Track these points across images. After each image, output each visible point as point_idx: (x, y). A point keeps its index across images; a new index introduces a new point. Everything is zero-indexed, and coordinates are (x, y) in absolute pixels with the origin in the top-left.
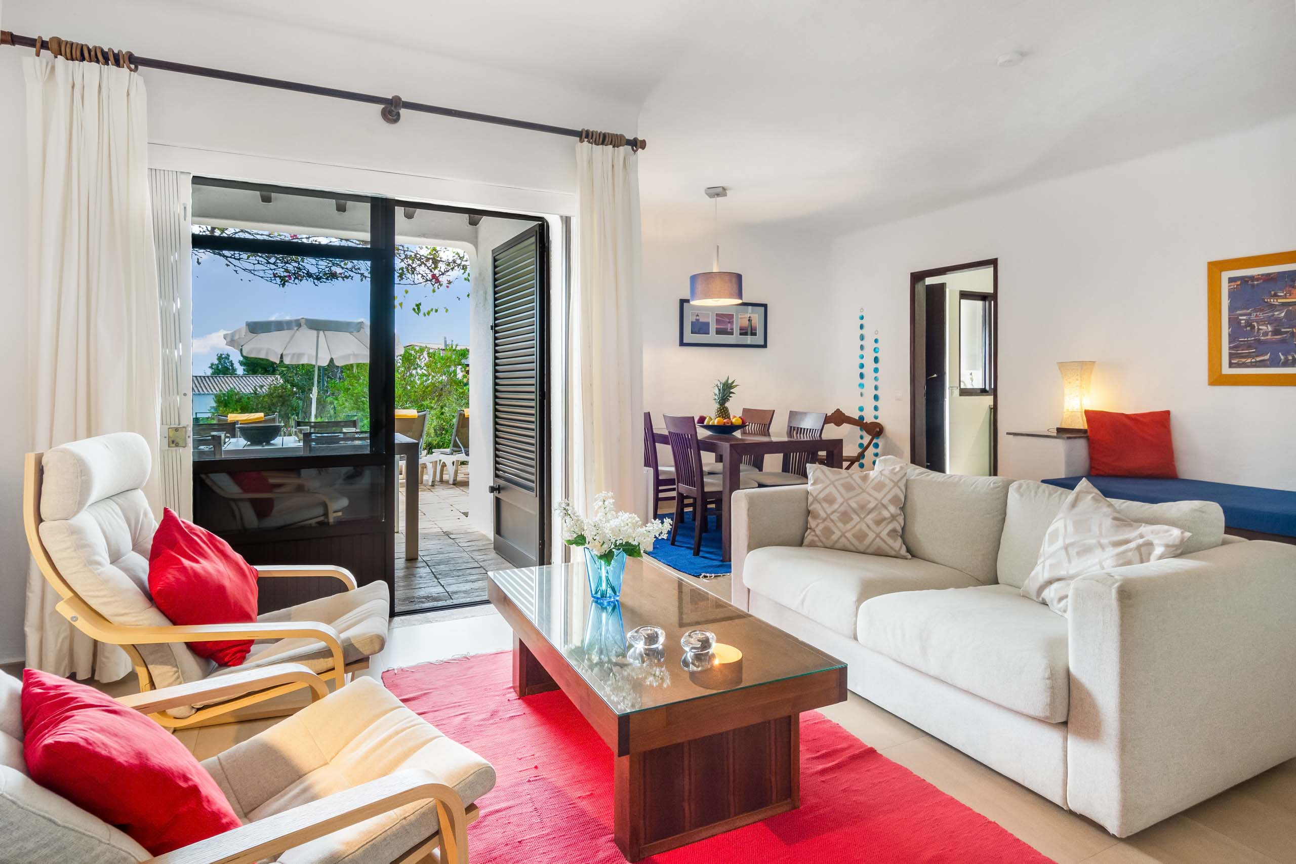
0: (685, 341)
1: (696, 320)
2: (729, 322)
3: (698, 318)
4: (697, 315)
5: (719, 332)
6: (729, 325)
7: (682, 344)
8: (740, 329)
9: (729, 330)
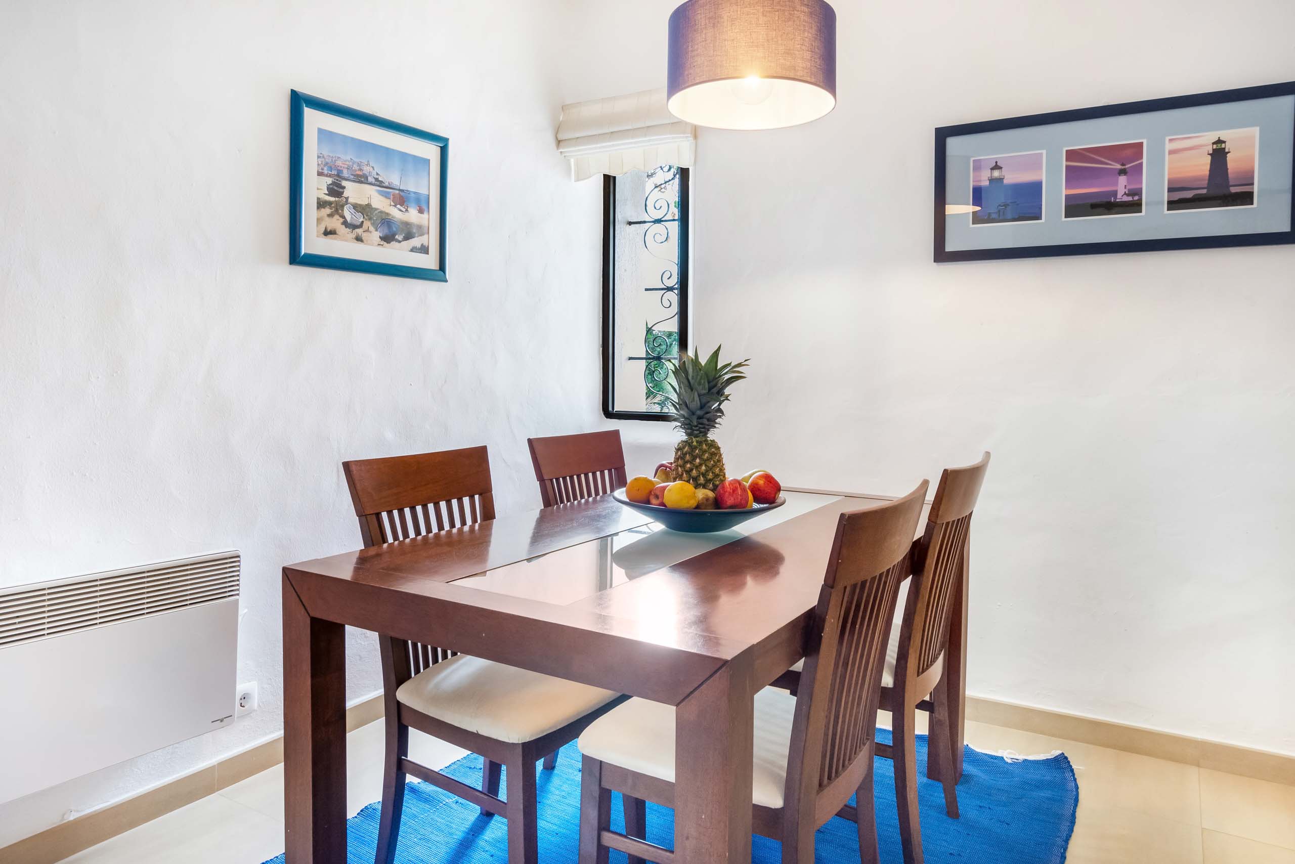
0: (950, 247)
1: (992, 180)
2: (1123, 172)
3: (996, 174)
4: (997, 167)
5: (1075, 208)
6: (1123, 180)
7: (942, 255)
8: (1170, 190)
9: (1121, 197)
